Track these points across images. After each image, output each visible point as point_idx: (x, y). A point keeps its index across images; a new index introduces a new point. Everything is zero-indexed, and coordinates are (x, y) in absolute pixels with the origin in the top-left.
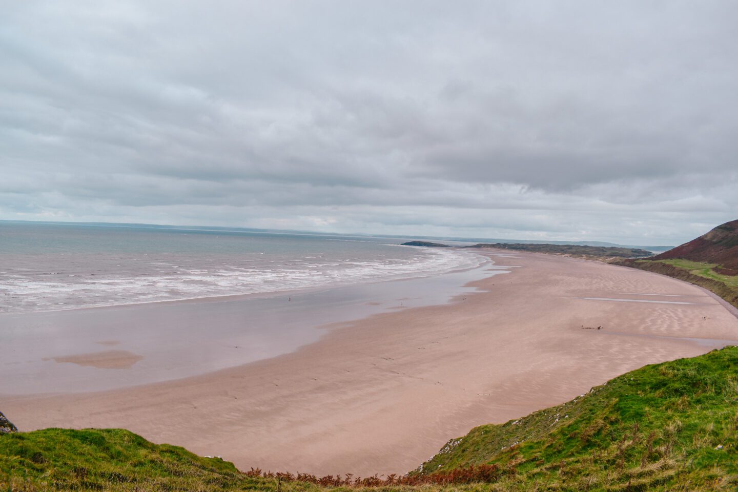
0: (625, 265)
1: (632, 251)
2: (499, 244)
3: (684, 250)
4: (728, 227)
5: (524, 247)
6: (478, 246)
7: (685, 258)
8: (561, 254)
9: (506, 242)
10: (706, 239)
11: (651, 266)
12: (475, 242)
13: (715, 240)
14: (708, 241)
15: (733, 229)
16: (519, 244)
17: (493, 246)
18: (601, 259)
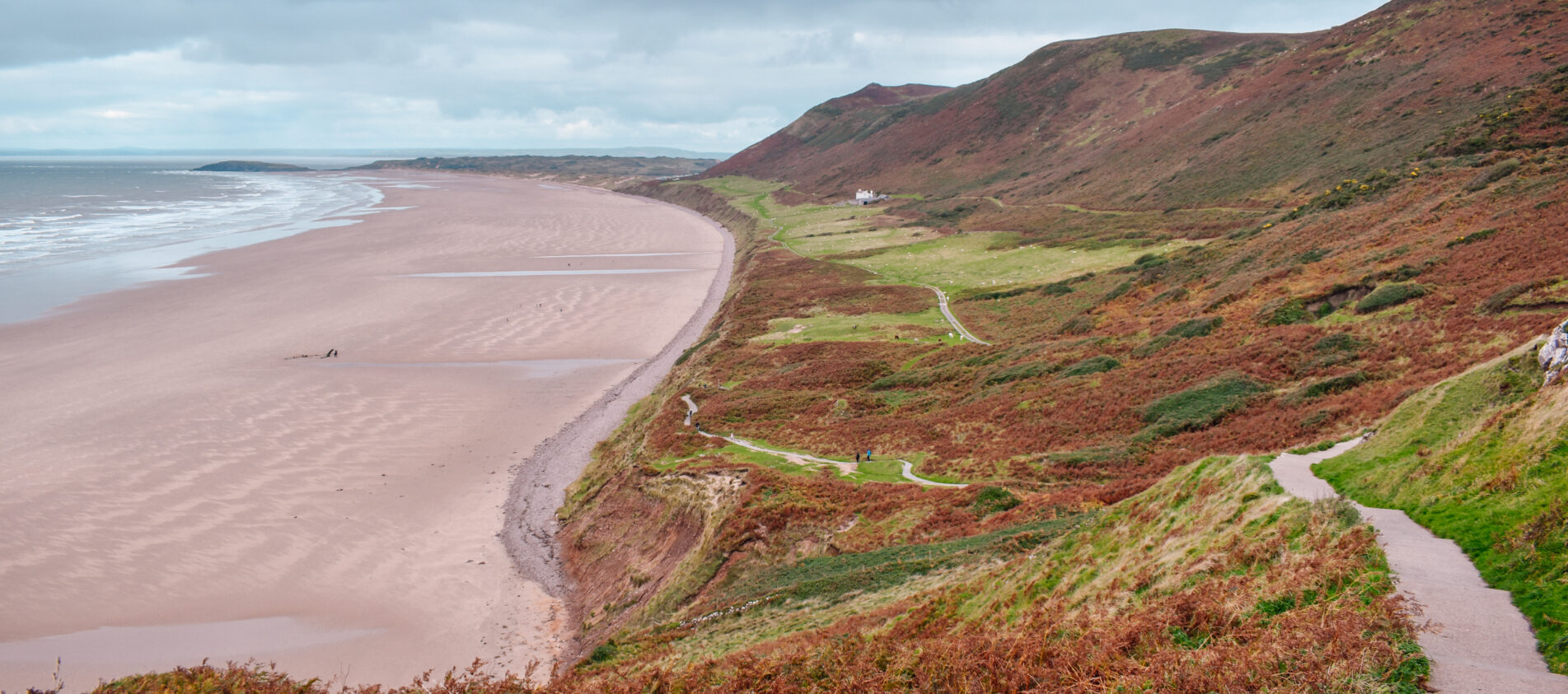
0: (640, 194)
1: (697, 164)
2: (422, 159)
3: (750, 156)
4: (831, 107)
5: (478, 163)
6: (376, 167)
7: (746, 173)
8: (540, 176)
9: (438, 155)
10: (790, 133)
11: (679, 192)
12: (371, 156)
13: (804, 136)
14: (793, 137)
15: (838, 112)
16: (466, 158)
17: (409, 164)
18: (605, 183)
